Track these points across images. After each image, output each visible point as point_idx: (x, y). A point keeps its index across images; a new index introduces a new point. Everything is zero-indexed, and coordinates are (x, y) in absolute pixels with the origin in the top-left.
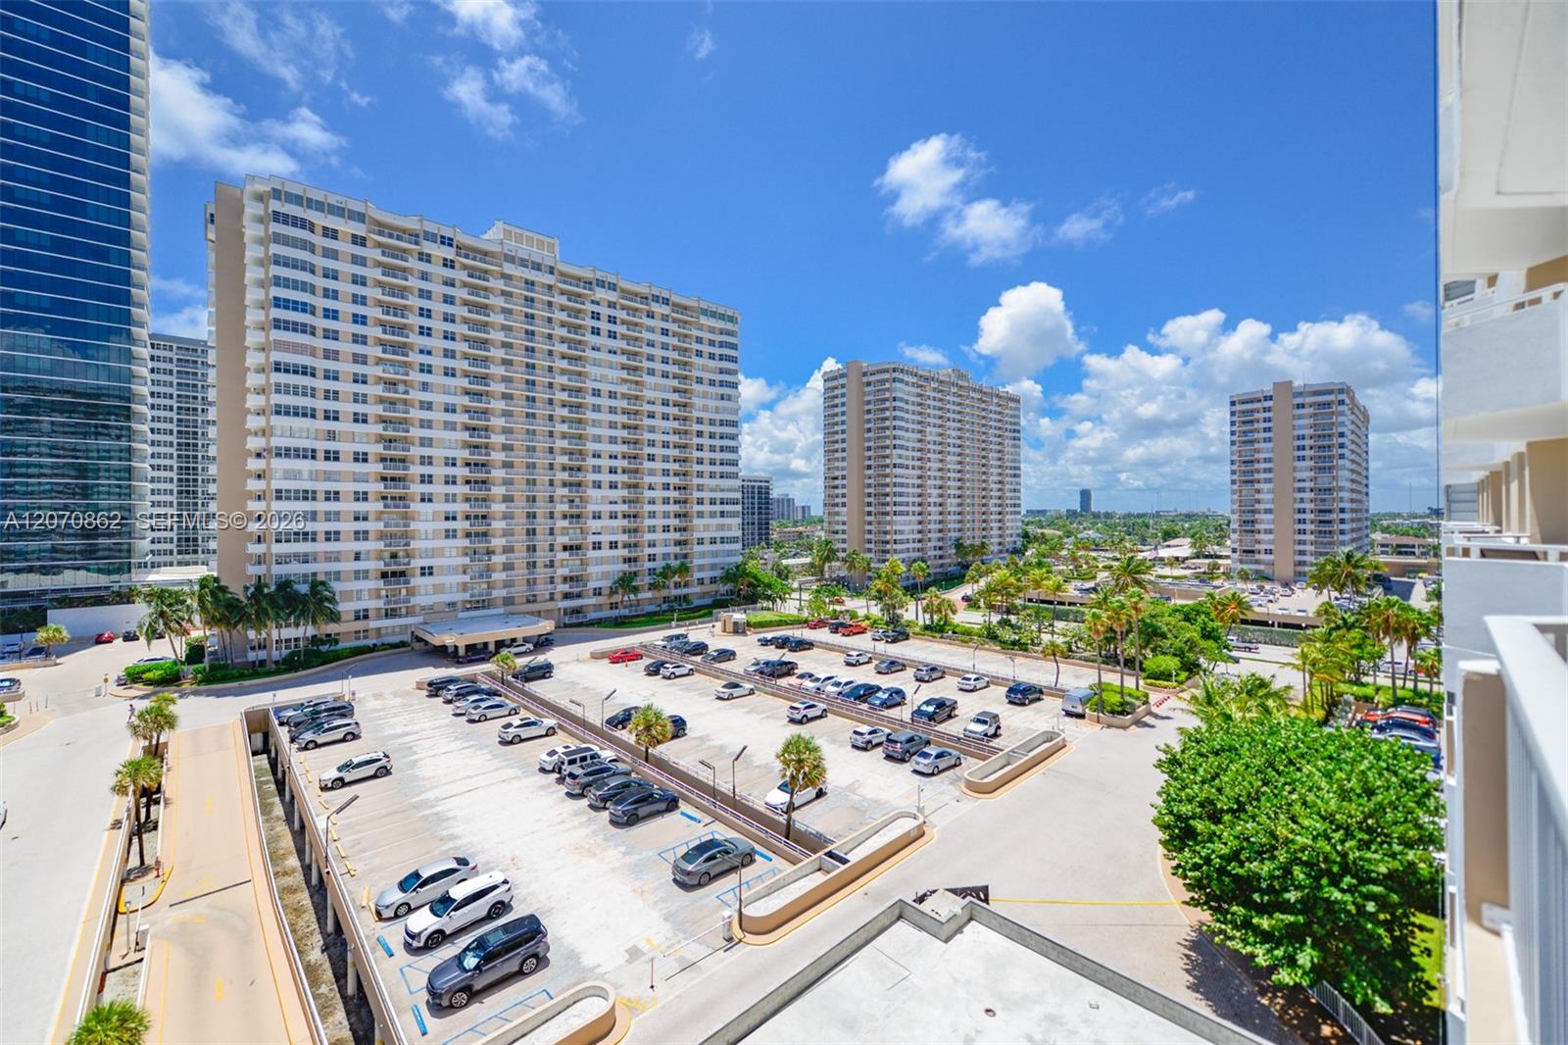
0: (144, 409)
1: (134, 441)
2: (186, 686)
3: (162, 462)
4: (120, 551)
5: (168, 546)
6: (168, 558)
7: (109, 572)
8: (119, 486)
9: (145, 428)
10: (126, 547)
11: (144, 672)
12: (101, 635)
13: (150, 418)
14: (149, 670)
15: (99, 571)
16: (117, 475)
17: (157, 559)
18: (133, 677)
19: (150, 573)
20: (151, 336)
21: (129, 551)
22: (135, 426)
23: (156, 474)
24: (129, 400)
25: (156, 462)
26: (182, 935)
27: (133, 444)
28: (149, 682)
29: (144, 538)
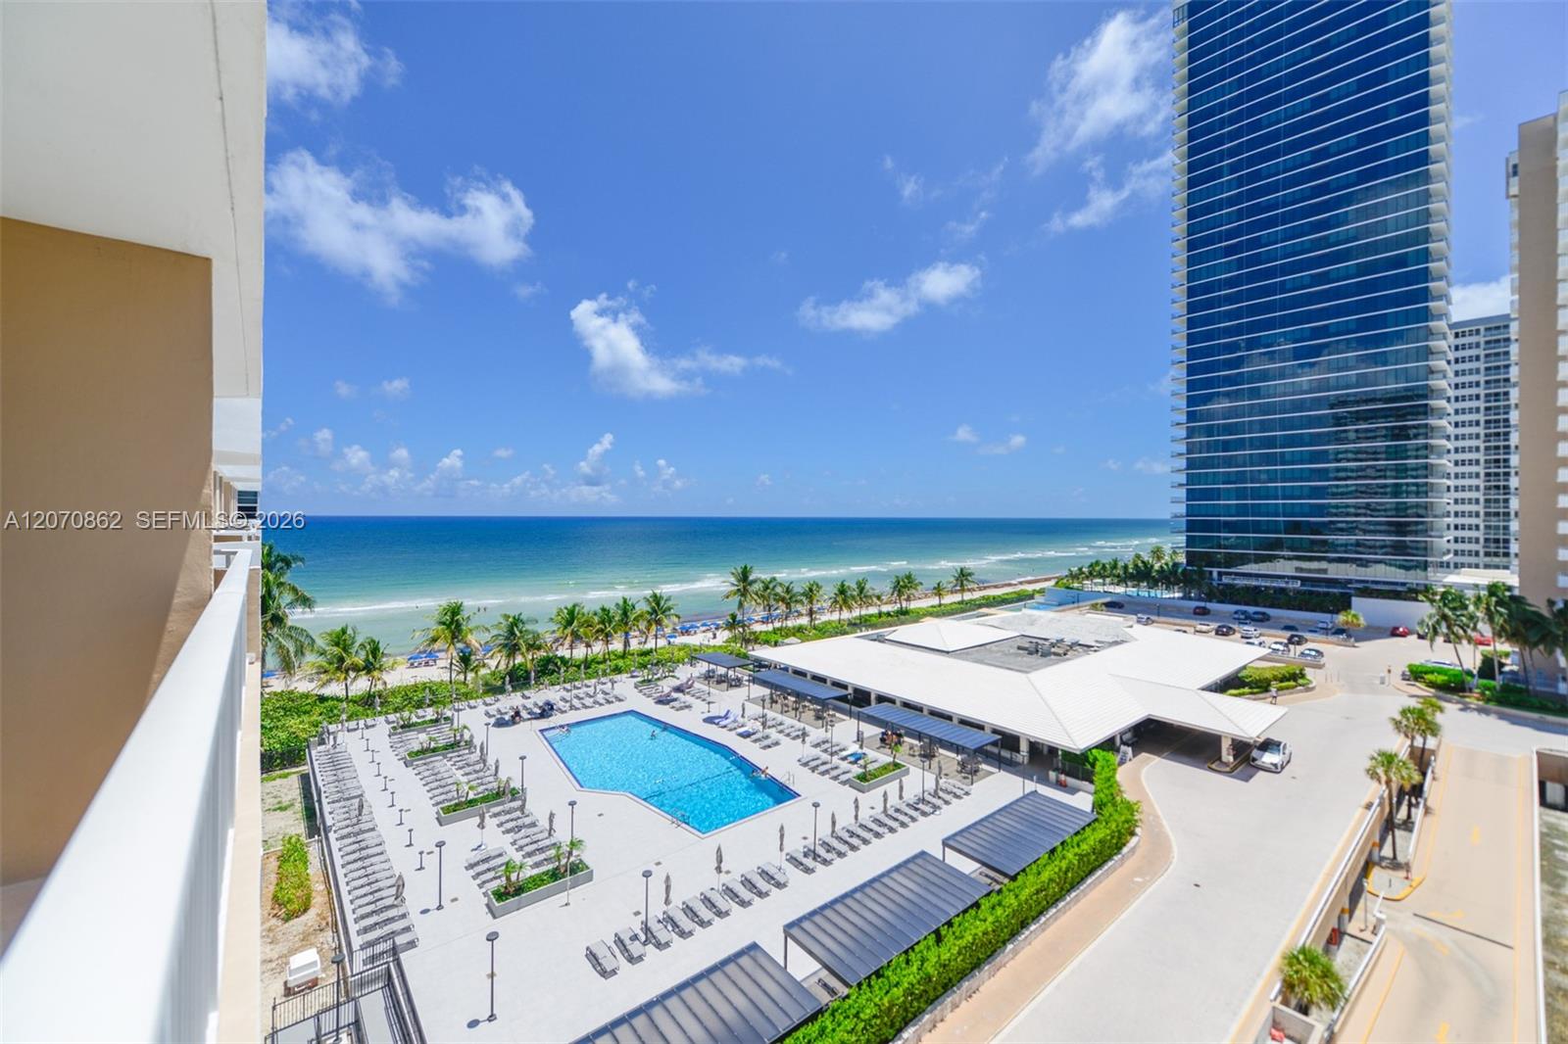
0: (1443, 403)
1: (1432, 438)
2: (1473, 700)
3: (1467, 456)
4: (1417, 549)
5: (1473, 547)
6: (1473, 560)
7: (1407, 568)
8: (1417, 485)
9: (1443, 422)
10: (1423, 545)
11: (1426, 673)
12: (1398, 628)
13: (1452, 412)
14: (1432, 672)
15: (1401, 567)
16: (1414, 473)
17: (1460, 559)
18: (1416, 674)
19: (1451, 573)
20: (1451, 327)
21: (1426, 549)
22: (1433, 422)
23: (1460, 469)
24: (1425, 397)
25: (1460, 457)
26: (1419, 949)
27: (1430, 441)
28: (1432, 685)
29: (1441, 537)
